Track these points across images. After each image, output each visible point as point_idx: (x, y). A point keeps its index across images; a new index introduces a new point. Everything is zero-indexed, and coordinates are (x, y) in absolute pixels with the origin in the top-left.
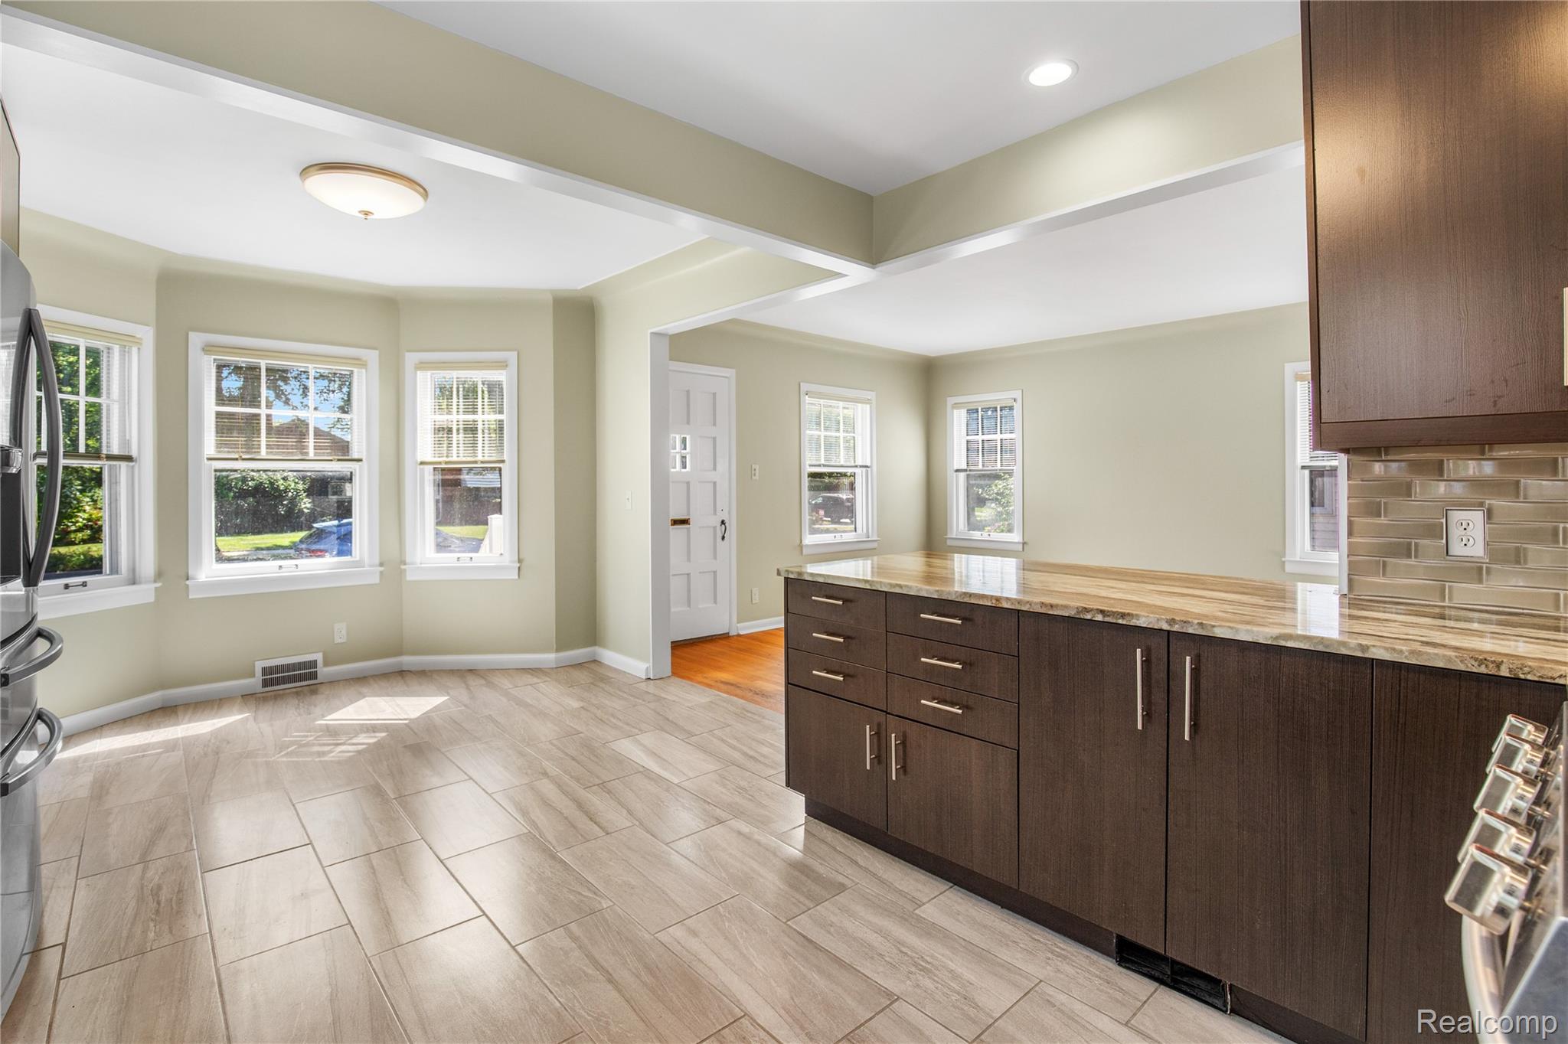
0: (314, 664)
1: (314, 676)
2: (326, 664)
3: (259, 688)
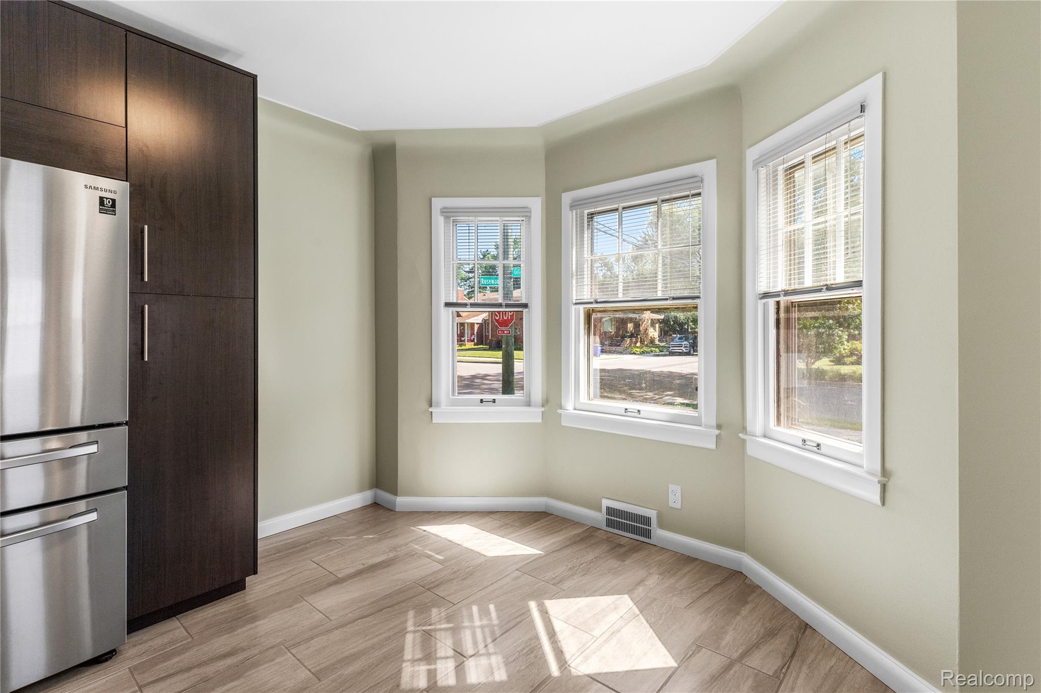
0: (647, 521)
1: (647, 534)
2: (661, 525)
3: (604, 528)
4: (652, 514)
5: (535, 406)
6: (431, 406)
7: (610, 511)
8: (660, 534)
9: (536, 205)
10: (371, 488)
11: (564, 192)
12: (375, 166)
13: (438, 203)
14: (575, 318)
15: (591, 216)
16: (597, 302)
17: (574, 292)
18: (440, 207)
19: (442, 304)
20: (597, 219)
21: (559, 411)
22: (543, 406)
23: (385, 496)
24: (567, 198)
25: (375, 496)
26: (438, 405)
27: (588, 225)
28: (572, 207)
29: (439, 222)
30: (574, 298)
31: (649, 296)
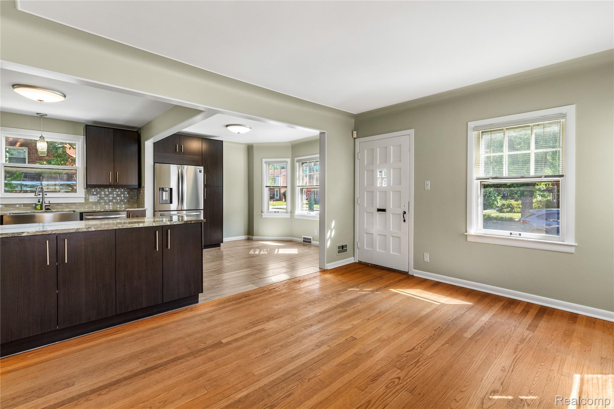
0: (310, 239)
1: (310, 242)
2: (313, 240)
3: (302, 242)
4: (311, 238)
5: (288, 213)
6: (262, 213)
7: (304, 238)
8: (313, 242)
9: (289, 160)
10: (247, 235)
11: (295, 157)
12: (248, 154)
13: (264, 160)
14: (298, 190)
15: (303, 163)
16: (302, 186)
17: (298, 183)
18: (264, 161)
19: (265, 186)
20: (304, 164)
21: (294, 214)
22: (291, 213)
23: (250, 237)
24: (296, 159)
25: (248, 237)
26: (264, 213)
27: (302, 165)
28: (297, 162)
29: (264, 165)
30: (298, 185)
31: (312, 185)
